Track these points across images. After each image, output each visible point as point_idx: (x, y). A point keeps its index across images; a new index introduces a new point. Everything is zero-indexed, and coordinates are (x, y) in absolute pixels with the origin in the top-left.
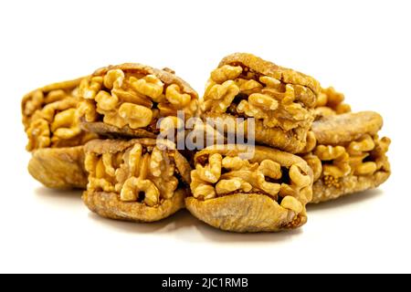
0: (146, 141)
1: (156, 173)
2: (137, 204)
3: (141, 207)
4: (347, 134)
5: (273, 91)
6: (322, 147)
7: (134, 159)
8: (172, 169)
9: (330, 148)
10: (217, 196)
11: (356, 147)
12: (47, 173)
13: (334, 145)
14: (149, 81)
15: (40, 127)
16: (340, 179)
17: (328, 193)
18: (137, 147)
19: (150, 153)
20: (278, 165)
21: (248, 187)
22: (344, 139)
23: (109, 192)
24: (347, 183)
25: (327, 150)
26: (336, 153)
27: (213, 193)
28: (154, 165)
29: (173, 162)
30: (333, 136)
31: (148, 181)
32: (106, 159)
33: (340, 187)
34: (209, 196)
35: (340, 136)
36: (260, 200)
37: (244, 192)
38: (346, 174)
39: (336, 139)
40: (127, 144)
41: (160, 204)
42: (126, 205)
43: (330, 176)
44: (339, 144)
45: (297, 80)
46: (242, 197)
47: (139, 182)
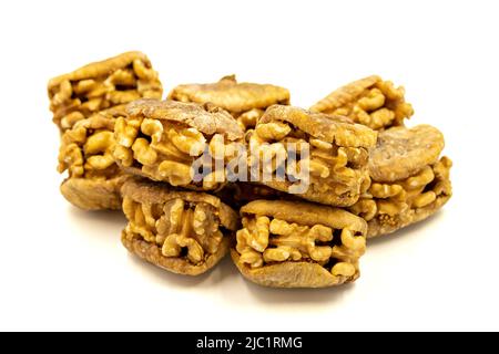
0: (189, 197)
1: (200, 232)
2: (180, 260)
3: (184, 265)
4: (404, 170)
5: (324, 156)
6: (377, 186)
7: (176, 217)
8: (216, 225)
9: (386, 187)
10: (265, 264)
11: (414, 182)
12: (82, 200)
13: (390, 183)
14: (190, 135)
15: (72, 154)
16: (397, 216)
17: (383, 231)
18: (179, 204)
19: (193, 209)
20: (329, 230)
21: (298, 255)
22: (401, 177)
23: (149, 243)
24: (403, 219)
25: (383, 189)
26: (392, 191)
27: (261, 261)
28: (197, 224)
29: (217, 219)
30: (389, 173)
31: (192, 240)
32: (146, 208)
33: (397, 224)
34: (256, 265)
35: (396, 173)
36: (311, 268)
37: (292, 261)
38: (403, 211)
39: (392, 177)
40: (168, 198)
41: (204, 261)
42: (168, 261)
43: (385, 215)
44: (396, 182)
45: (350, 142)
46: (291, 266)
47: (182, 240)
